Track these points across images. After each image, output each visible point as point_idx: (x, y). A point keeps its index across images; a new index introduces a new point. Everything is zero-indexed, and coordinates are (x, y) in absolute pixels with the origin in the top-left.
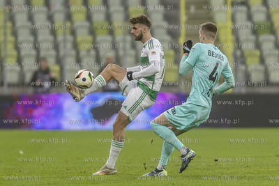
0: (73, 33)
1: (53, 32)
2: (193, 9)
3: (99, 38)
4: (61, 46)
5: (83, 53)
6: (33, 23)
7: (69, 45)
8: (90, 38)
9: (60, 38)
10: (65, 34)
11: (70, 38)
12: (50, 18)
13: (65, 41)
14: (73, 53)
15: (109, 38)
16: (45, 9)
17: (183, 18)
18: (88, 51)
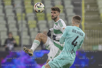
0: (26, 19)
1: (16, 19)
2: (88, 7)
3: (40, 22)
4: (20, 26)
5: (31, 29)
6: (5, 14)
7: (24, 26)
8: (35, 22)
9: (19, 22)
10: (22, 20)
11: (24, 22)
12: (14, 12)
13: (22, 23)
14: (26, 29)
15: (45, 22)
16: (11, 7)
17: (83, 11)
18: (34, 28)
